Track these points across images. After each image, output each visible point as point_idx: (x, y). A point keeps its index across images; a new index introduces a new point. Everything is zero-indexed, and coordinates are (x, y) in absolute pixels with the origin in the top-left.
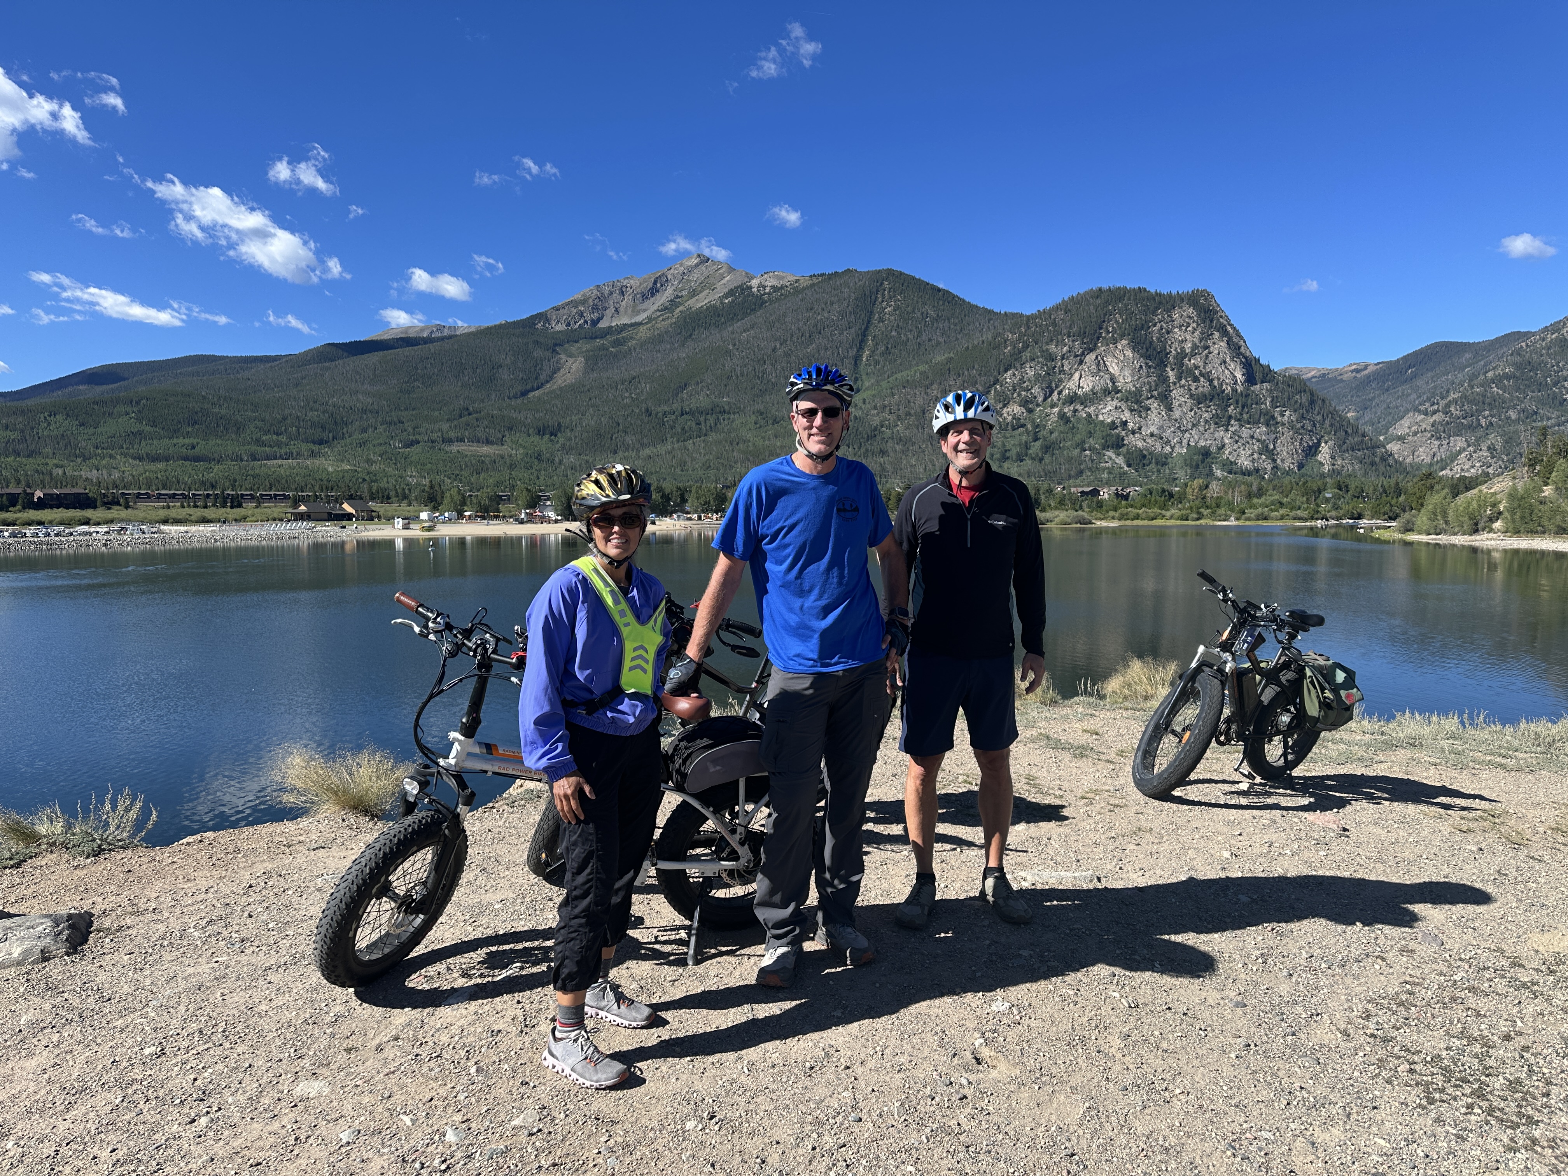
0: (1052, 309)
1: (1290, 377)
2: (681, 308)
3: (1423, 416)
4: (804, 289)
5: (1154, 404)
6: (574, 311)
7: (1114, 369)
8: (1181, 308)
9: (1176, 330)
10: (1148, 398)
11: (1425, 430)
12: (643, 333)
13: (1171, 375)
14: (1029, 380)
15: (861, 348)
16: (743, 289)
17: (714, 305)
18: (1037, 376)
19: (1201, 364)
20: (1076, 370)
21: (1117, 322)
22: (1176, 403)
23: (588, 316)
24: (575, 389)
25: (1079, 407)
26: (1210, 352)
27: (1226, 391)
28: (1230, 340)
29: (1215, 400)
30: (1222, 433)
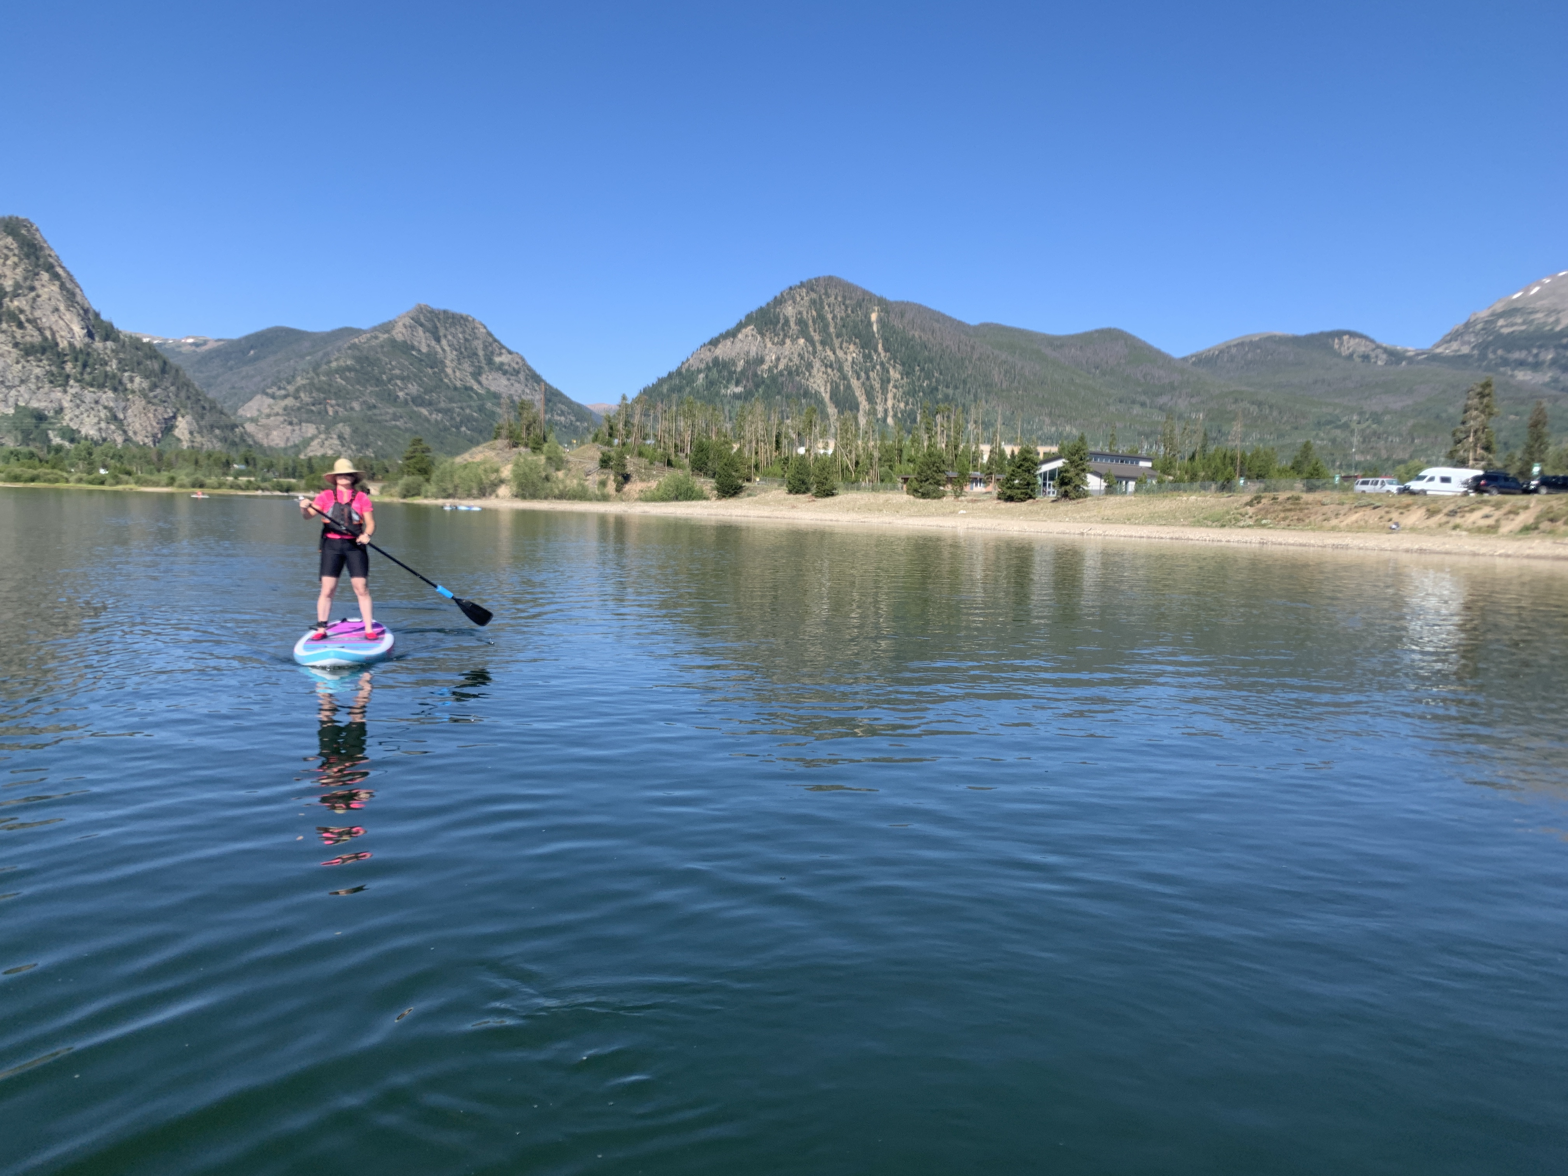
3: (271, 400)
11: (277, 414)
19: (27, 308)
26: (38, 296)
27: (61, 346)
28: (62, 287)
29: (48, 354)
30: (59, 395)
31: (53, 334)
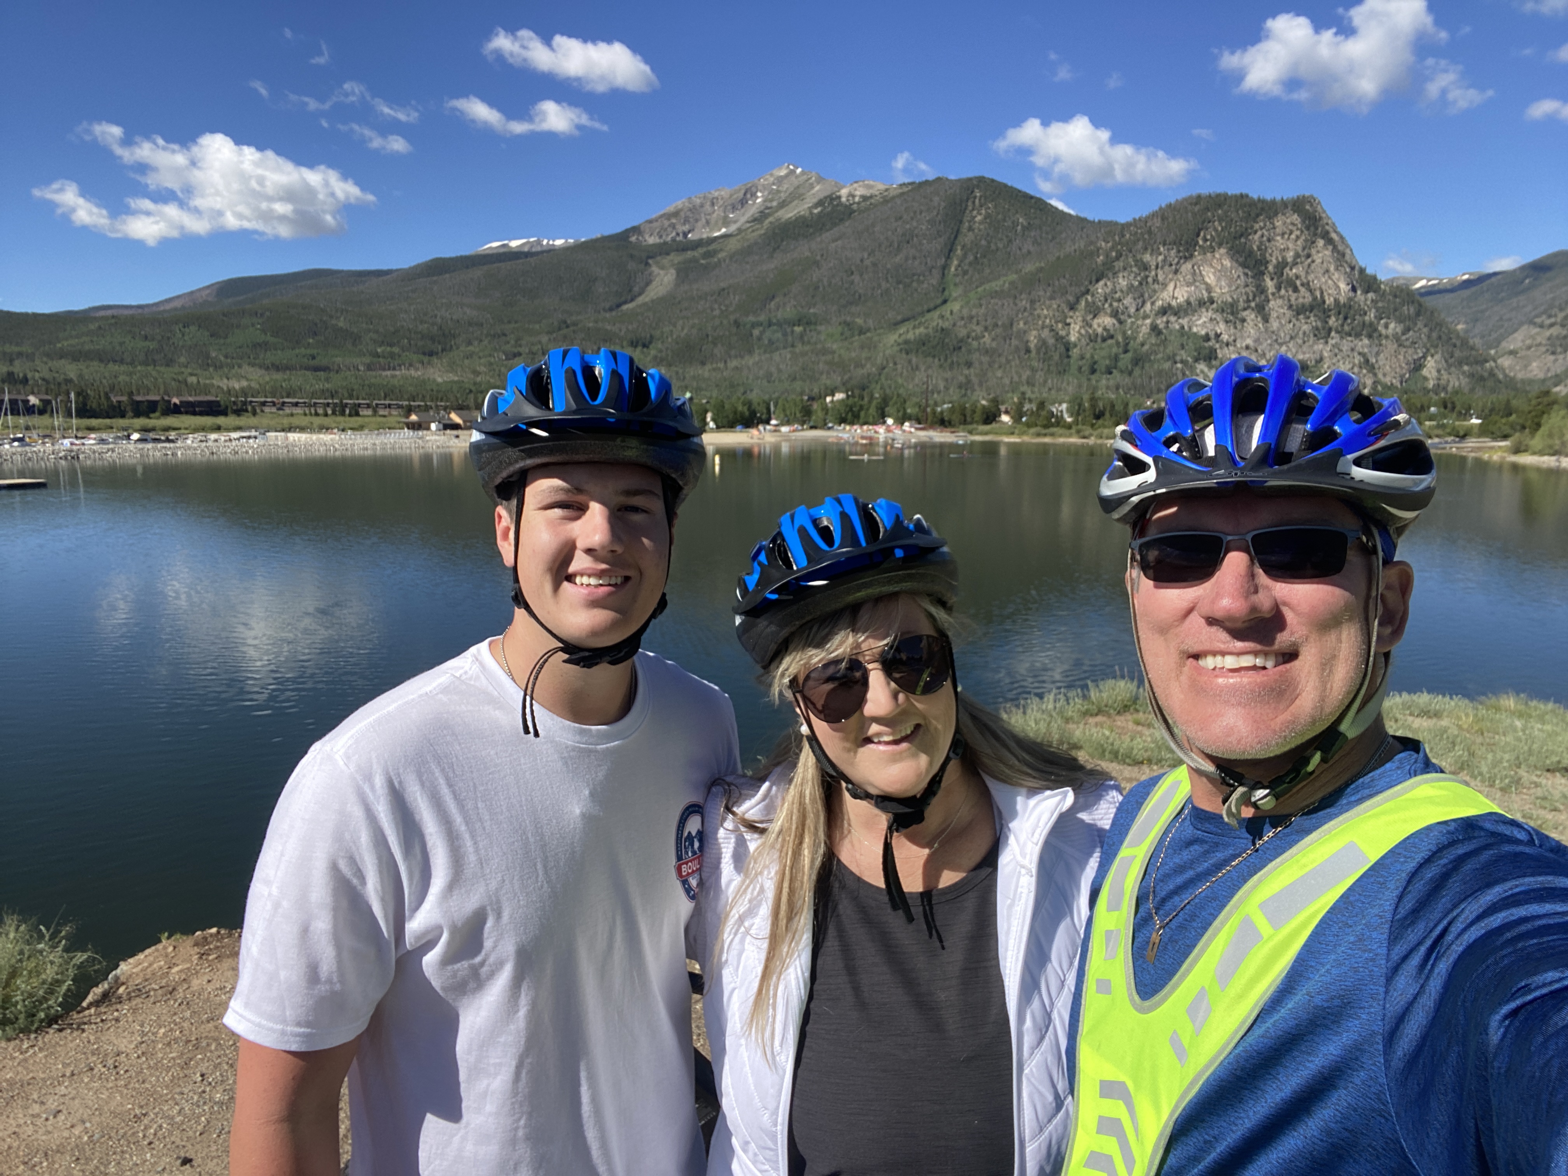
0: (1147, 217)
1: (1398, 287)
2: (771, 219)
3: (1537, 330)
4: (893, 198)
5: (1250, 316)
6: (666, 223)
7: (1210, 279)
8: (1284, 214)
9: (1279, 238)
10: (1245, 309)
11: (1540, 344)
12: (733, 245)
13: (1270, 285)
14: (1122, 291)
15: (948, 257)
16: (833, 198)
17: (803, 217)
18: (1131, 287)
19: (1303, 274)
20: (1171, 280)
21: (1216, 230)
22: (1274, 315)
23: (682, 228)
24: (668, 301)
25: (1173, 319)
26: (1313, 261)
27: (1327, 302)
28: (1335, 248)
29: (1315, 311)
30: (1321, 346)
31: (1322, 293)
